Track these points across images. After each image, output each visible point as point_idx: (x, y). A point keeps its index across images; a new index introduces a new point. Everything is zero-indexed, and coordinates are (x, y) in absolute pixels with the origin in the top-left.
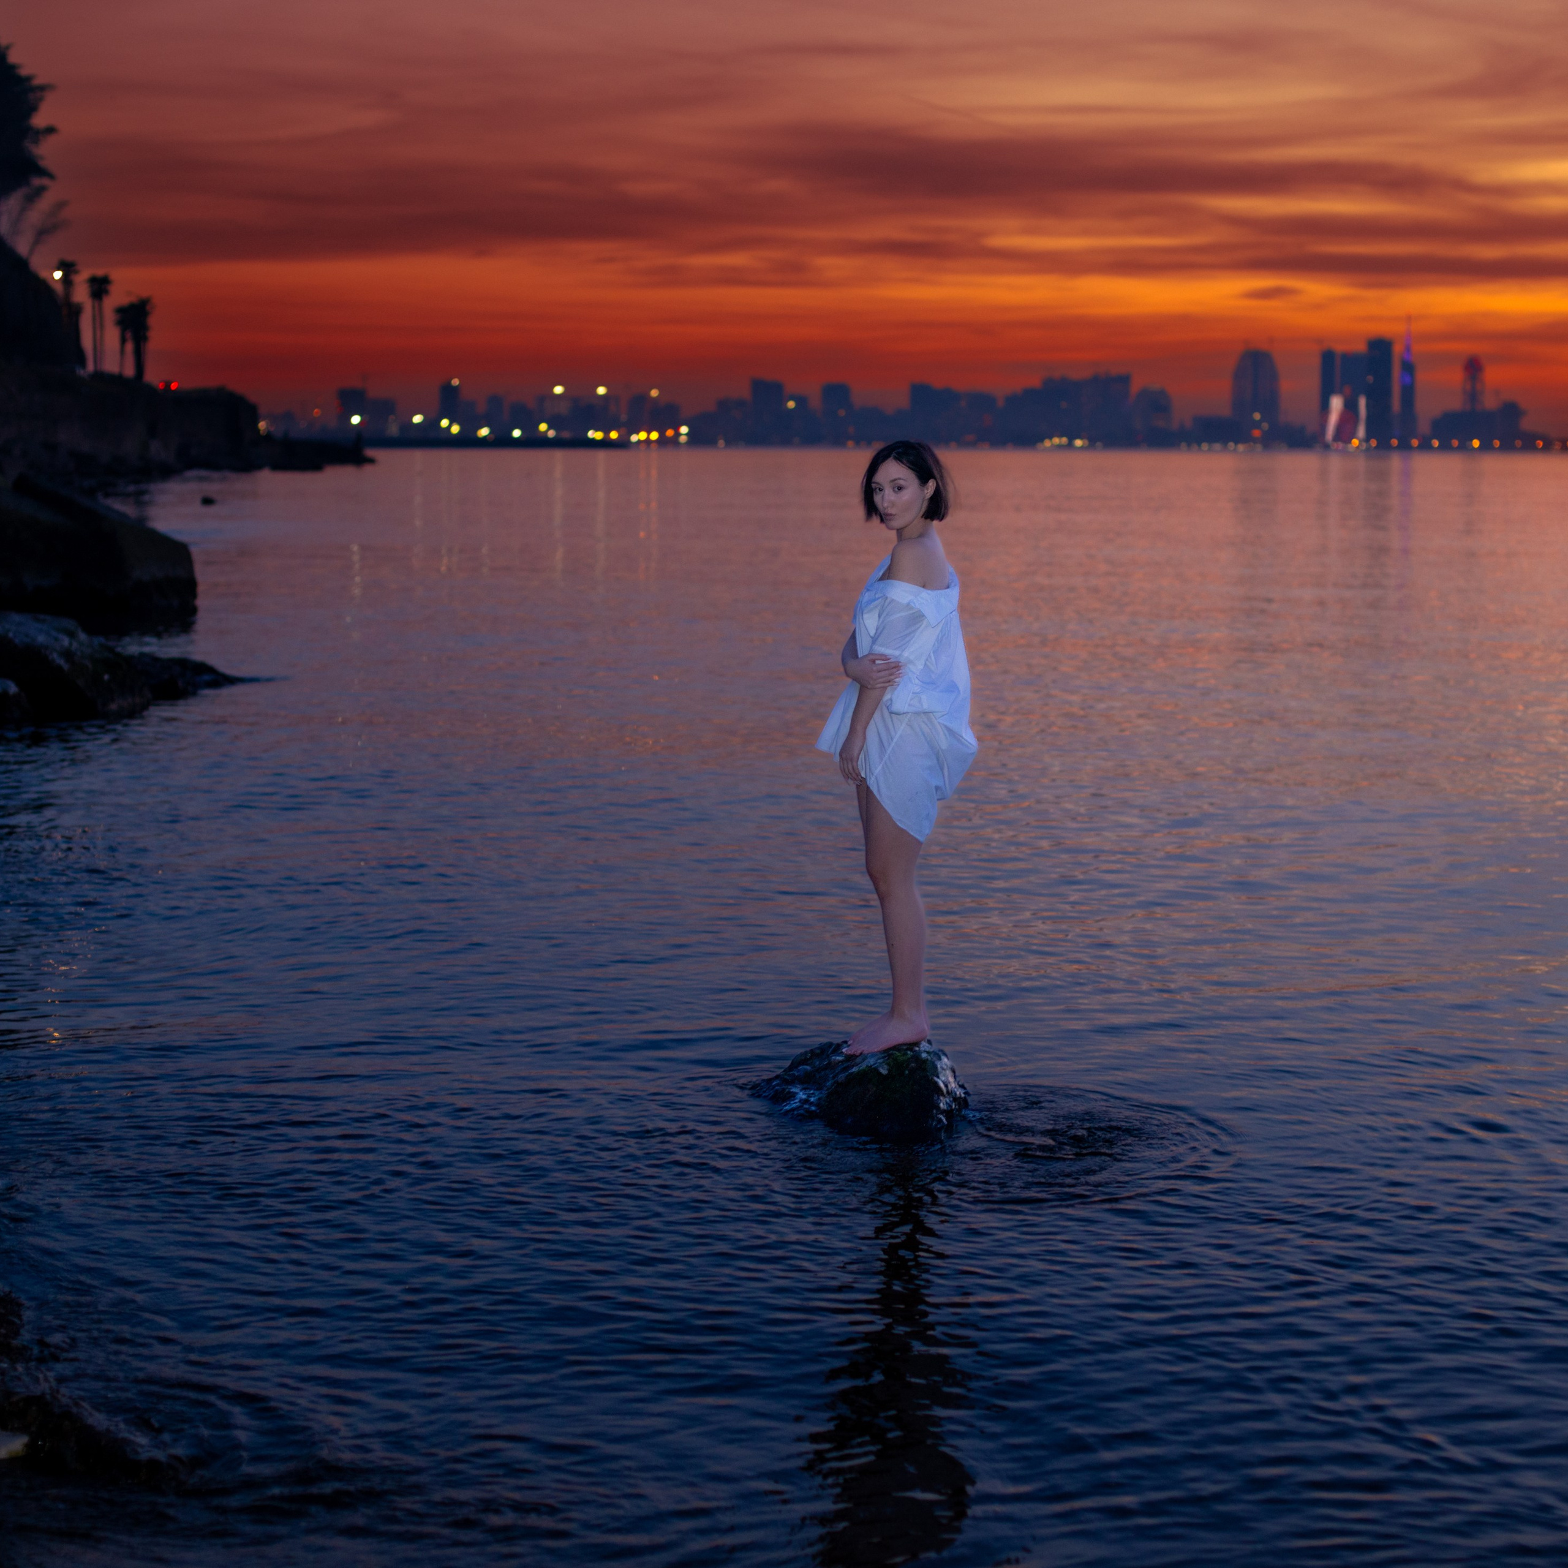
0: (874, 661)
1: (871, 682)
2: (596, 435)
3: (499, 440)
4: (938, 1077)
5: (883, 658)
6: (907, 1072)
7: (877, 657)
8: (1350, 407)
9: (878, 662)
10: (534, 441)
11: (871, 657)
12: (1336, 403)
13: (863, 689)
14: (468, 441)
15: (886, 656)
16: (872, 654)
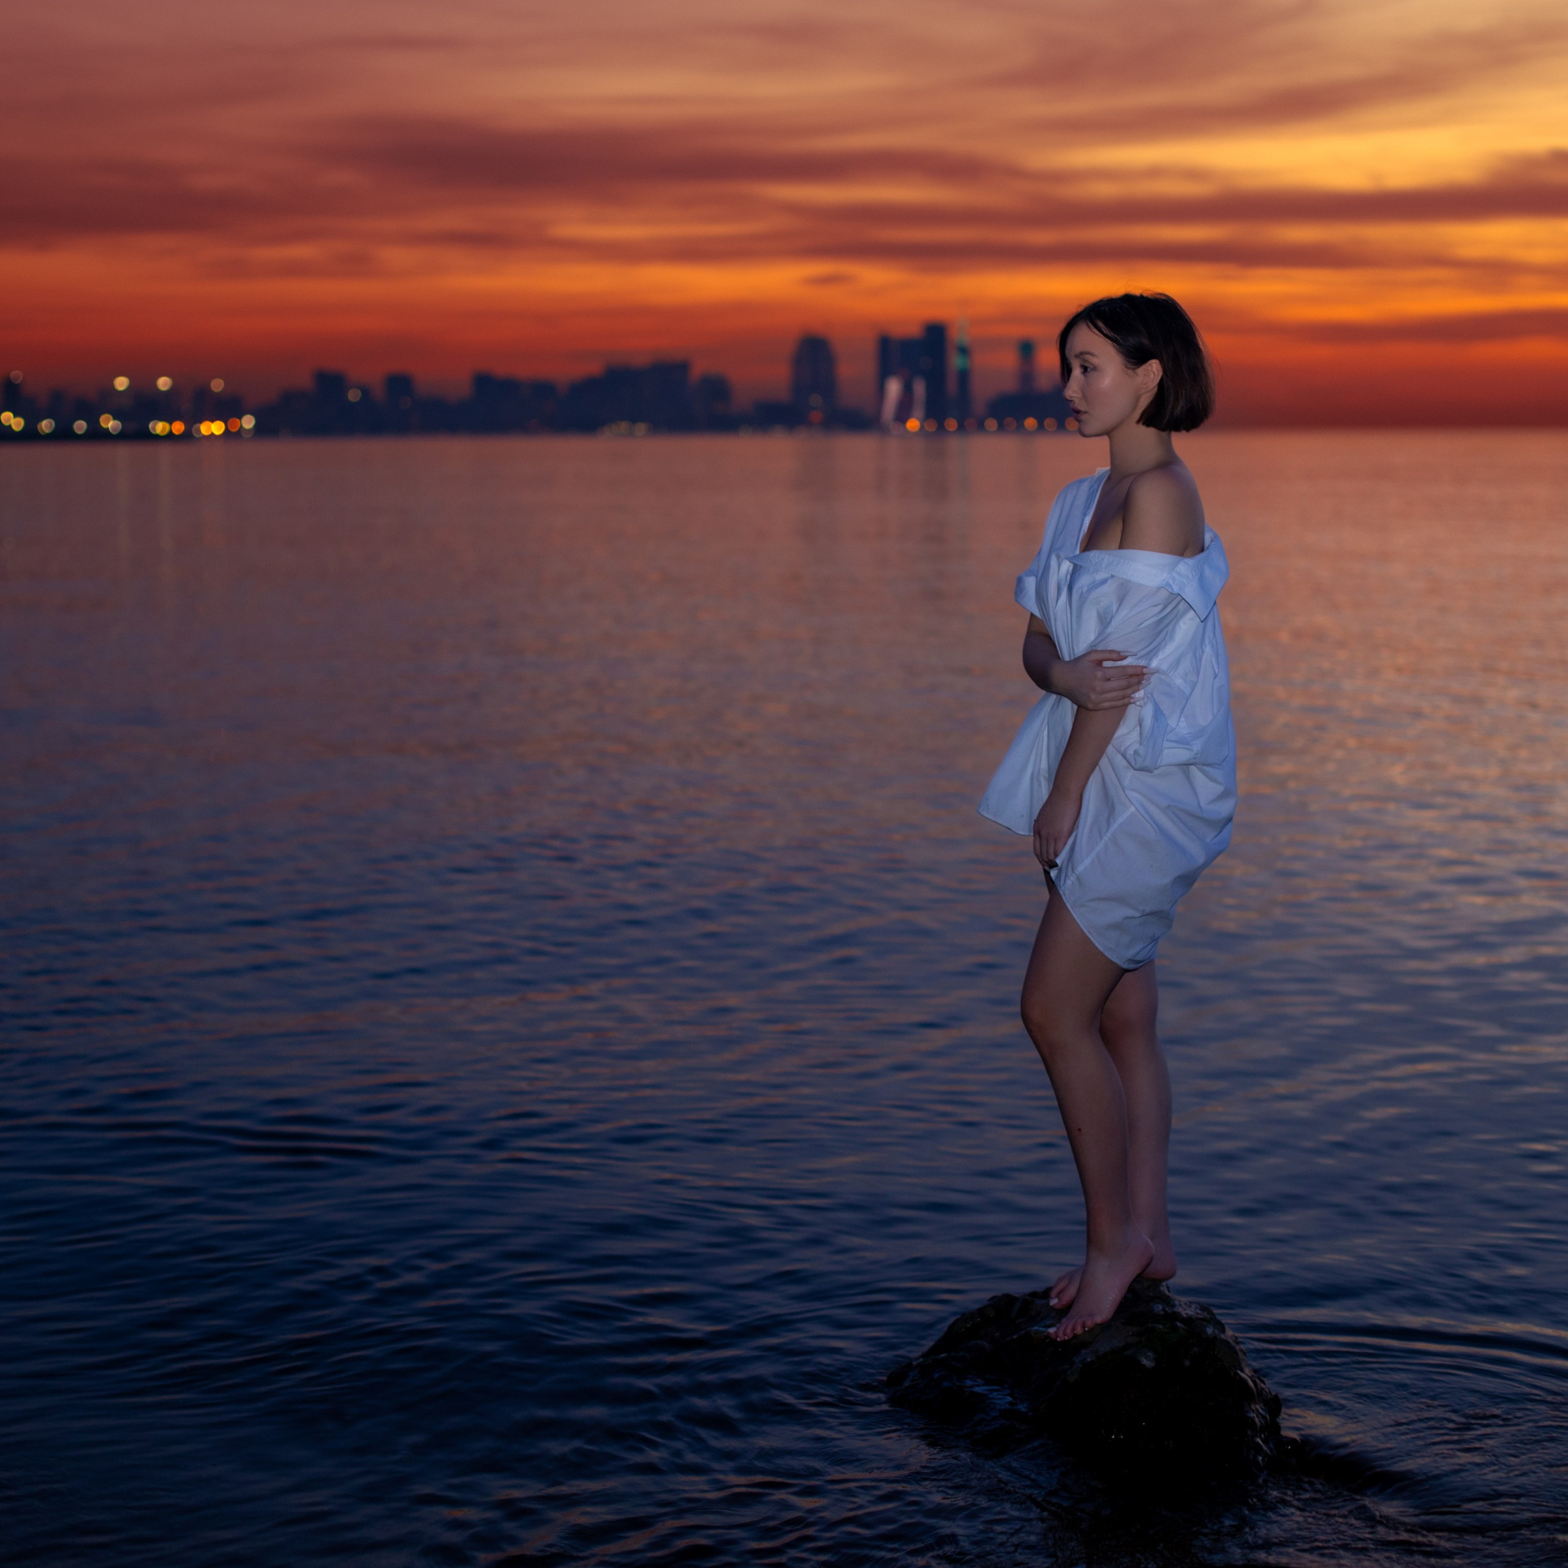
0: (1099, 663)
1: (1093, 697)
2: (160, 427)
3: (63, 434)
4: (1242, 1371)
5: (1114, 656)
6: (1187, 1363)
7: (1107, 656)
8: (908, 389)
9: (1106, 664)
10: (97, 435)
11: (1099, 656)
12: (894, 388)
13: (1083, 710)
14: (30, 435)
15: (1119, 653)
16: (1096, 651)
